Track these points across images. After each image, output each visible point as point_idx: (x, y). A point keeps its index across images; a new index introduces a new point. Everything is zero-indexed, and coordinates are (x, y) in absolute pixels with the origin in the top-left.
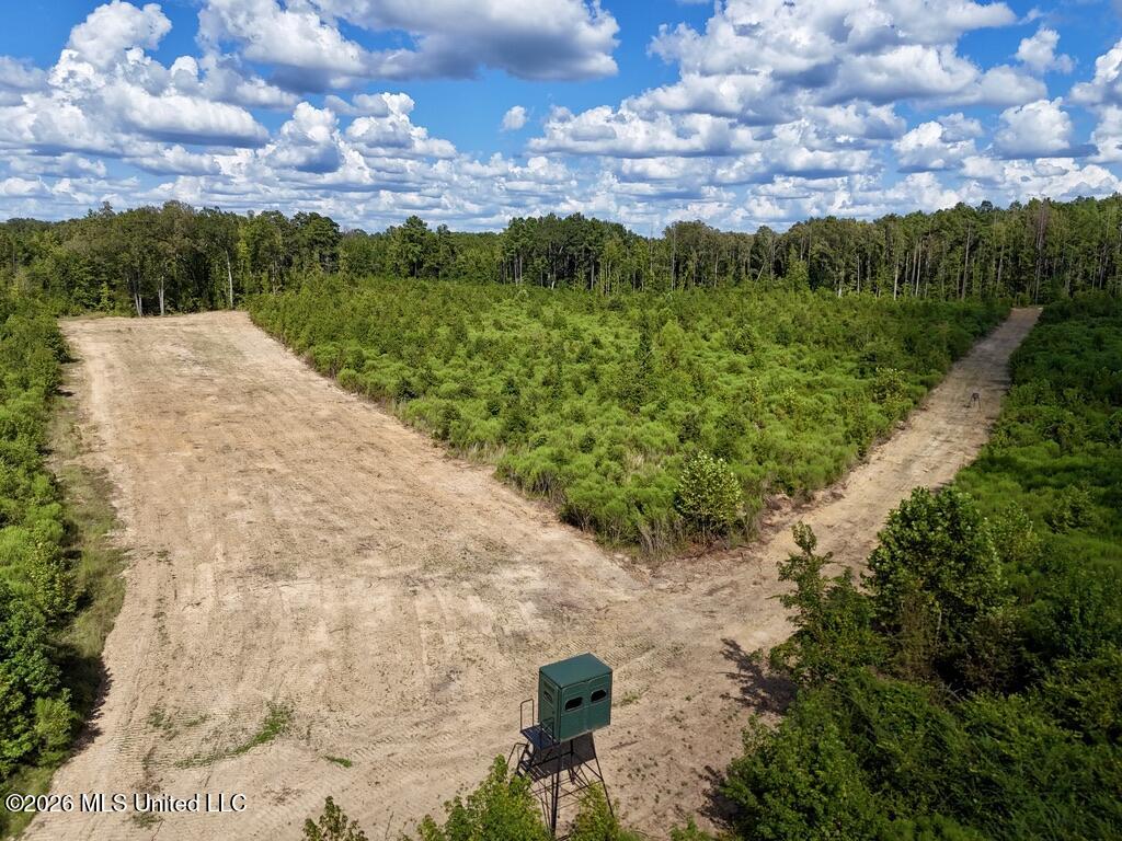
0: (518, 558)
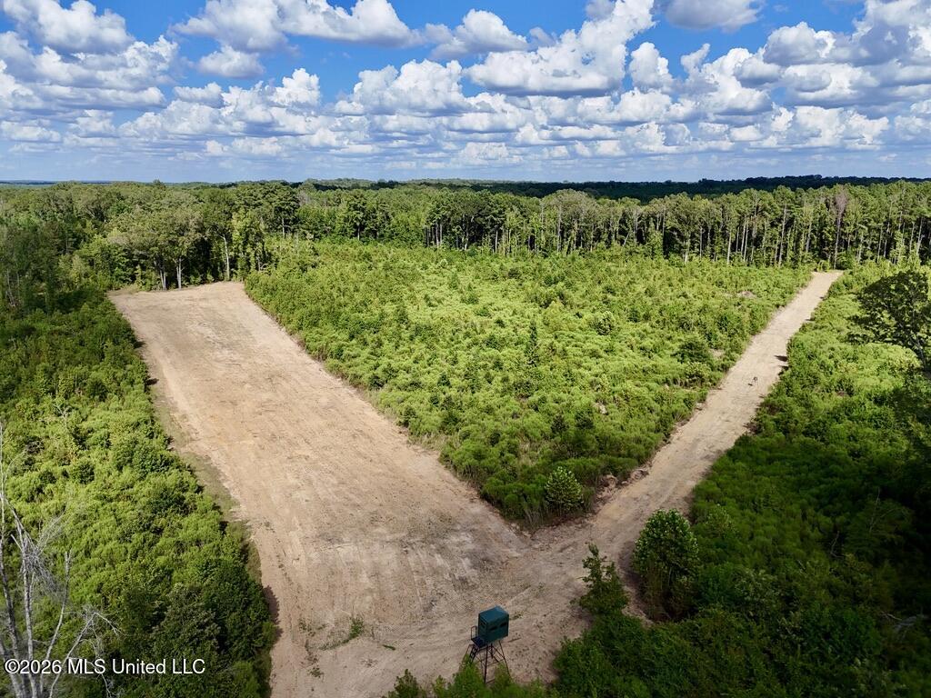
0: (459, 527)
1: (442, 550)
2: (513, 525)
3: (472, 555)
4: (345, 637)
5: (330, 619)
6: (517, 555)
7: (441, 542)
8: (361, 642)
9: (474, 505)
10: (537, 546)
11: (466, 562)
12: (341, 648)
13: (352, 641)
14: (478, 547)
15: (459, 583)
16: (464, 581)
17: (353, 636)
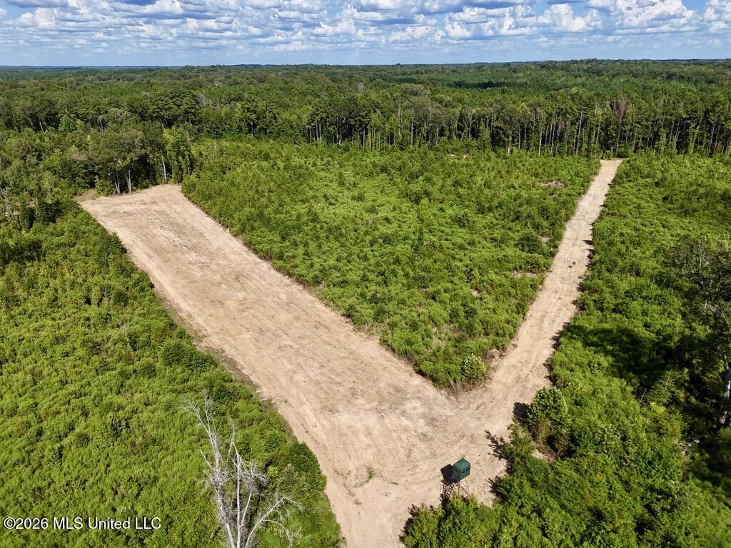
0: (409, 396)
1: (404, 413)
2: (443, 392)
3: (424, 416)
4: (366, 479)
5: (352, 467)
6: (451, 414)
7: (402, 407)
8: (375, 481)
9: (413, 378)
10: (461, 407)
11: (422, 422)
12: (366, 486)
13: (371, 481)
14: (427, 410)
15: (422, 437)
16: (424, 435)
17: (370, 477)
